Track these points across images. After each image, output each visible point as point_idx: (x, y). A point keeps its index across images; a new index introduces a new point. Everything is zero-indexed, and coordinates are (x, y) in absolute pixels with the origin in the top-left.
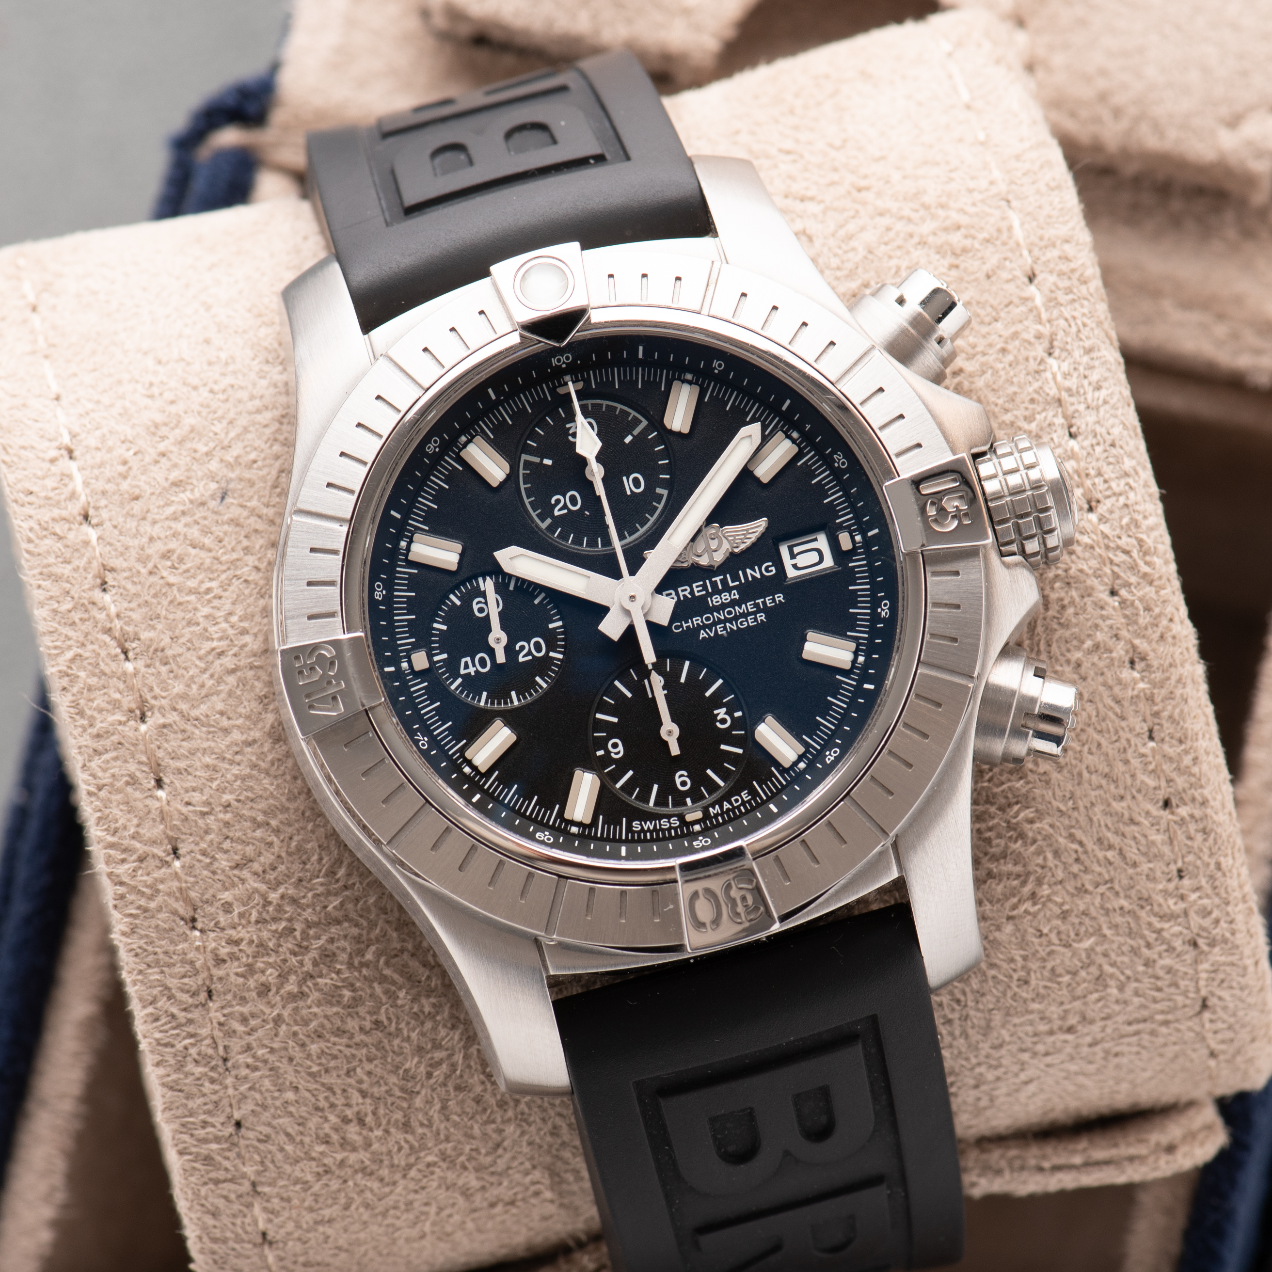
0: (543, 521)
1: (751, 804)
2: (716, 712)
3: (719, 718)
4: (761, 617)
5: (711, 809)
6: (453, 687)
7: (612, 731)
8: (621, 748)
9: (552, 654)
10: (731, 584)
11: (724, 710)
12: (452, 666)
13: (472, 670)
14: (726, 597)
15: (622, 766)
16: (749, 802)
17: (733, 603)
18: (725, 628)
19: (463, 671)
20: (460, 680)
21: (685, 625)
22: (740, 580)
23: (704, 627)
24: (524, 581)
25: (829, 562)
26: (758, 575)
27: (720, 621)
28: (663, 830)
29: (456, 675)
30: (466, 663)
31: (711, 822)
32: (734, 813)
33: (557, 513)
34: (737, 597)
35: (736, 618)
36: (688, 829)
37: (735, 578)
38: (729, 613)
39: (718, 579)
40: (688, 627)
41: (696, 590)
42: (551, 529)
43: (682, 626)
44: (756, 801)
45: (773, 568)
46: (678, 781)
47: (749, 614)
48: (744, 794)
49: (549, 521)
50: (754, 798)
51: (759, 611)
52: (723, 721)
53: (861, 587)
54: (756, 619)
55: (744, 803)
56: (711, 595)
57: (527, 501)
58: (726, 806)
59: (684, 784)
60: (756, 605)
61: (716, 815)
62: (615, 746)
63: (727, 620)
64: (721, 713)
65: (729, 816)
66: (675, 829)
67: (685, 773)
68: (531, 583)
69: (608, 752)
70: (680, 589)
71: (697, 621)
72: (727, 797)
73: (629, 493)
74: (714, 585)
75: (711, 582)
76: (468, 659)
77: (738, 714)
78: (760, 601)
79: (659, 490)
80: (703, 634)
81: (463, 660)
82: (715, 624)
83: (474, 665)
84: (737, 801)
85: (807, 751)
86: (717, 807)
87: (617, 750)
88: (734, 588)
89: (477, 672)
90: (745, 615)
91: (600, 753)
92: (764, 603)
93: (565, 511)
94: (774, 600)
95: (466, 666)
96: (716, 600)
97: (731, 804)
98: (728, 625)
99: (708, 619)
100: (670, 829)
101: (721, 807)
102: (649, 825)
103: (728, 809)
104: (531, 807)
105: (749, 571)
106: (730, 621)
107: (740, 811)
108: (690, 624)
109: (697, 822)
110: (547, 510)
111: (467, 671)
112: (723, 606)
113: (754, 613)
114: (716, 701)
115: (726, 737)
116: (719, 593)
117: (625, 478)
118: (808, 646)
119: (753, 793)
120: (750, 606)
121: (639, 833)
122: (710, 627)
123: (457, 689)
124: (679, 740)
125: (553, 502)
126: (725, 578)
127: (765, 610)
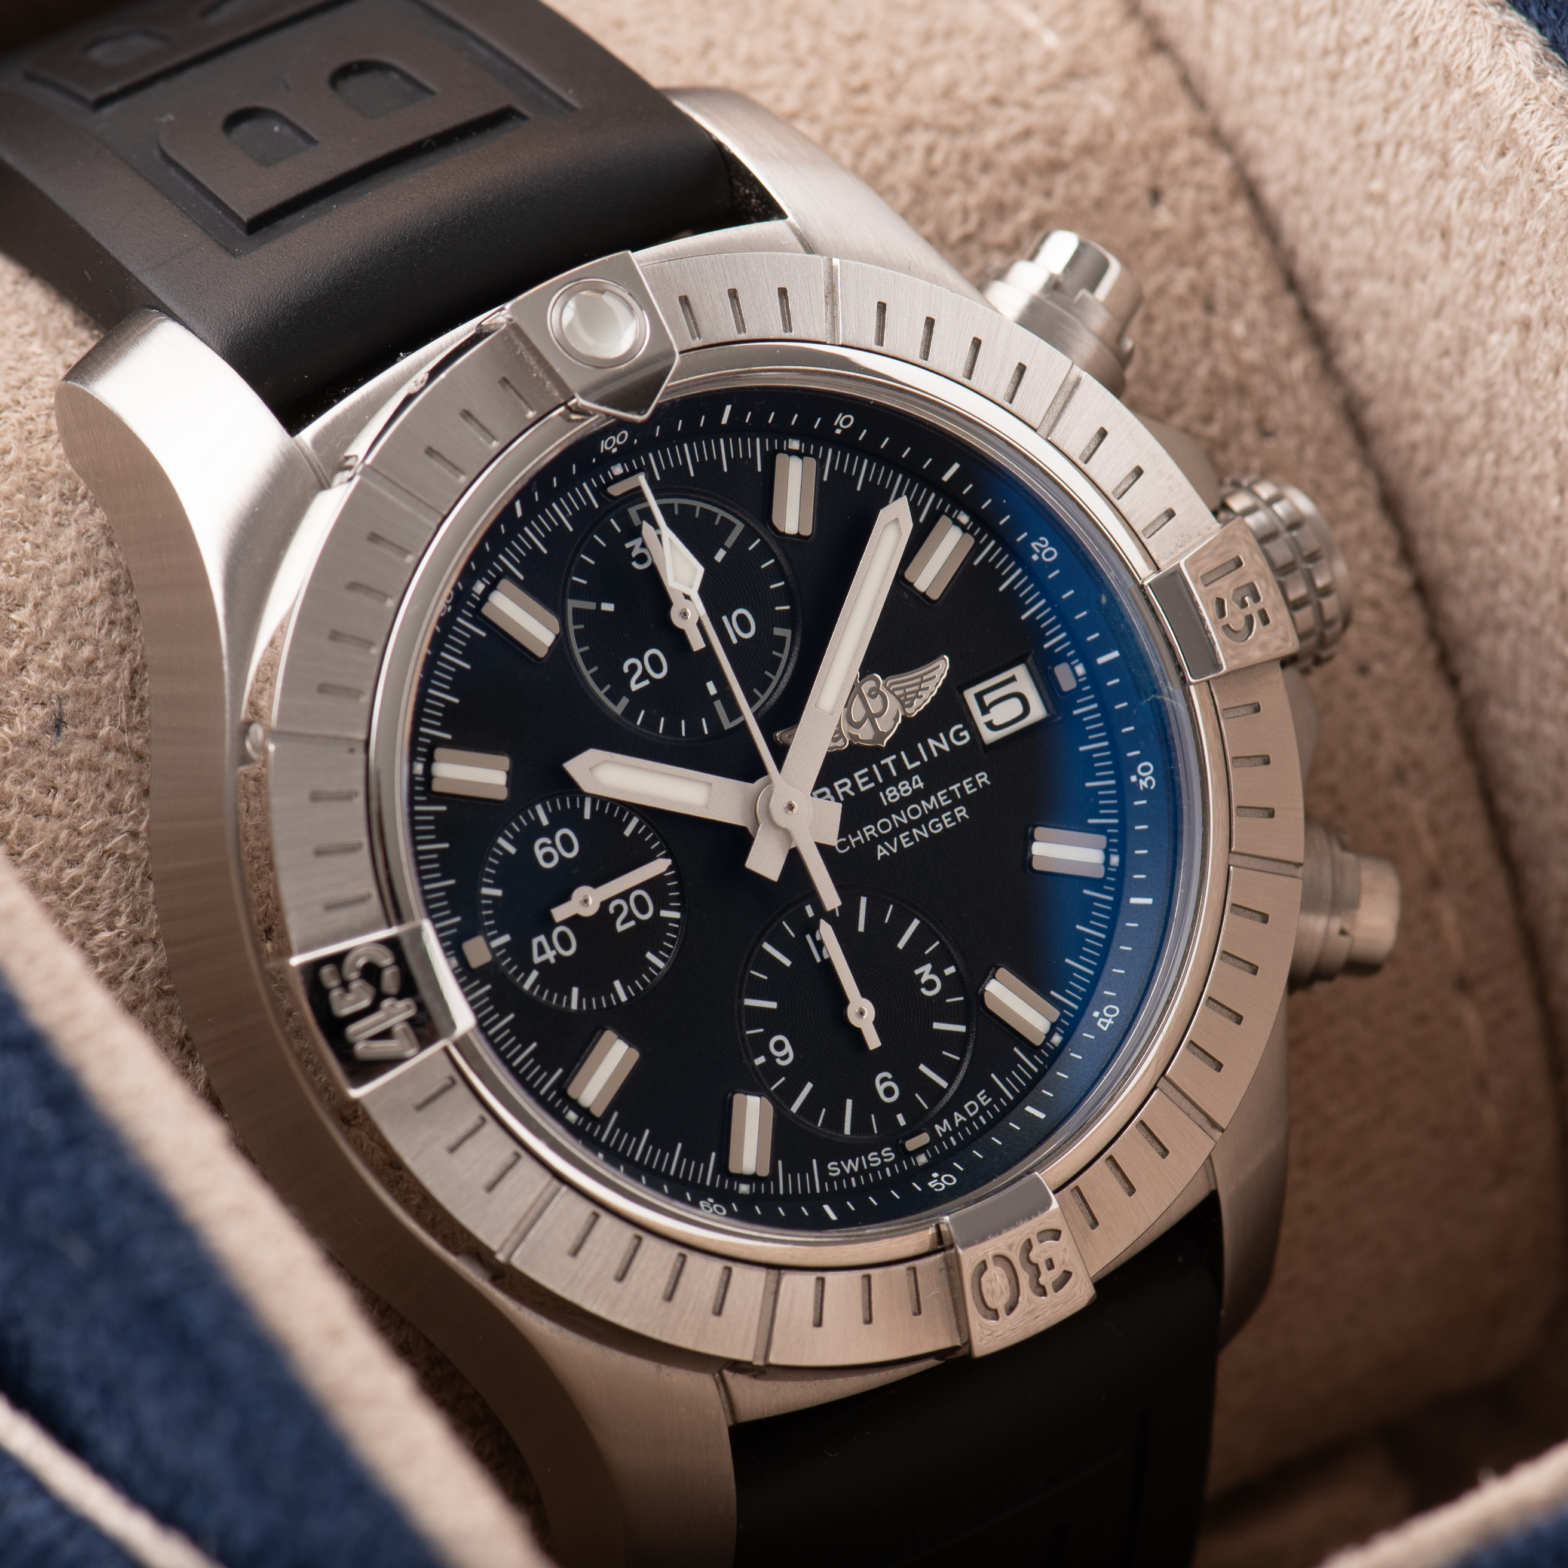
0: (616, 702)
1: (993, 1111)
2: (917, 972)
3: (923, 980)
4: (961, 812)
5: (937, 1127)
6: (527, 986)
7: (771, 1022)
8: (788, 1048)
9: (664, 913)
10: (909, 767)
11: (928, 967)
12: (520, 952)
13: (550, 955)
14: (905, 788)
15: (795, 1076)
16: (990, 1107)
17: (918, 796)
18: (911, 837)
19: (537, 959)
20: (534, 974)
21: (853, 841)
22: (921, 759)
23: (881, 839)
24: (604, 800)
25: (1038, 712)
26: (946, 747)
27: (903, 828)
28: (874, 1170)
29: (527, 966)
30: (540, 945)
31: (941, 1148)
32: (972, 1128)
33: (634, 687)
34: (921, 785)
35: (925, 819)
36: (909, 1163)
37: (914, 756)
38: (914, 812)
39: (888, 761)
40: (858, 843)
41: (859, 782)
42: (631, 713)
43: (848, 842)
44: (1000, 1105)
45: (965, 733)
46: (880, 1089)
47: (943, 810)
48: (981, 1096)
49: (625, 701)
50: (996, 1101)
51: (956, 803)
52: (931, 985)
53: (1095, 746)
54: (953, 817)
55: (983, 1110)
56: (882, 787)
57: (587, 674)
58: (958, 1118)
59: (889, 1092)
60: (951, 795)
61: (947, 1135)
62: (780, 1046)
63: (912, 824)
64: (925, 972)
65: (964, 1133)
66: (891, 1165)
67: (889, 1076)
68: (615, 803)
69: (771, 1058)
70: (836, 785)
71: (869, 831)
72: (956, 1104)
73: (735, 641)
74: (884, 770)
75: (879, 767)
76: (542, 938)
77: (950, 970)
78: (955, 787)
79: (778, 631)
80: (881, 852)
81: (535, 942)
82: (896, 832)
83: (552, 947)
84: (972, 1108)
85: (1063, 1016)
86: (945, 1121)
87: (785, 1053)
88: (915, 771)
89: (558, 957)
90: (936, 813)
91: (760, 1060)
92: (962, 789)
93: (646, 682)
94: (974, 783)
95: (541, 951)
96: (891, 795)
97: (965, 1114)
98: (915, 831)
99: (884, 826)
100: (883, 1165)
101: (952, 1122)
102: (851, 1166)
103: (961, 1122)
104: (675, 1161)
105: (931, 742)
106: (917, 824)
107: (979, 1123)
108: (860, 837)
109: (921, 1150)
110: (619, 685)
111: (543, 958)
112: (904, 803)
113: (950, 808)
114: (915, 955)
115: (939, 1009)
116: (895, 782)
117: (725, 618)
118: (1038, 849)
119: (994, 1092)
120: (941, 798)
121: (839, 1179)
122: (889, 838)
123: (533, 987)
124: (876, 1023)
125: (626, 670)
126: (899, 758)
127: (965, 800)
